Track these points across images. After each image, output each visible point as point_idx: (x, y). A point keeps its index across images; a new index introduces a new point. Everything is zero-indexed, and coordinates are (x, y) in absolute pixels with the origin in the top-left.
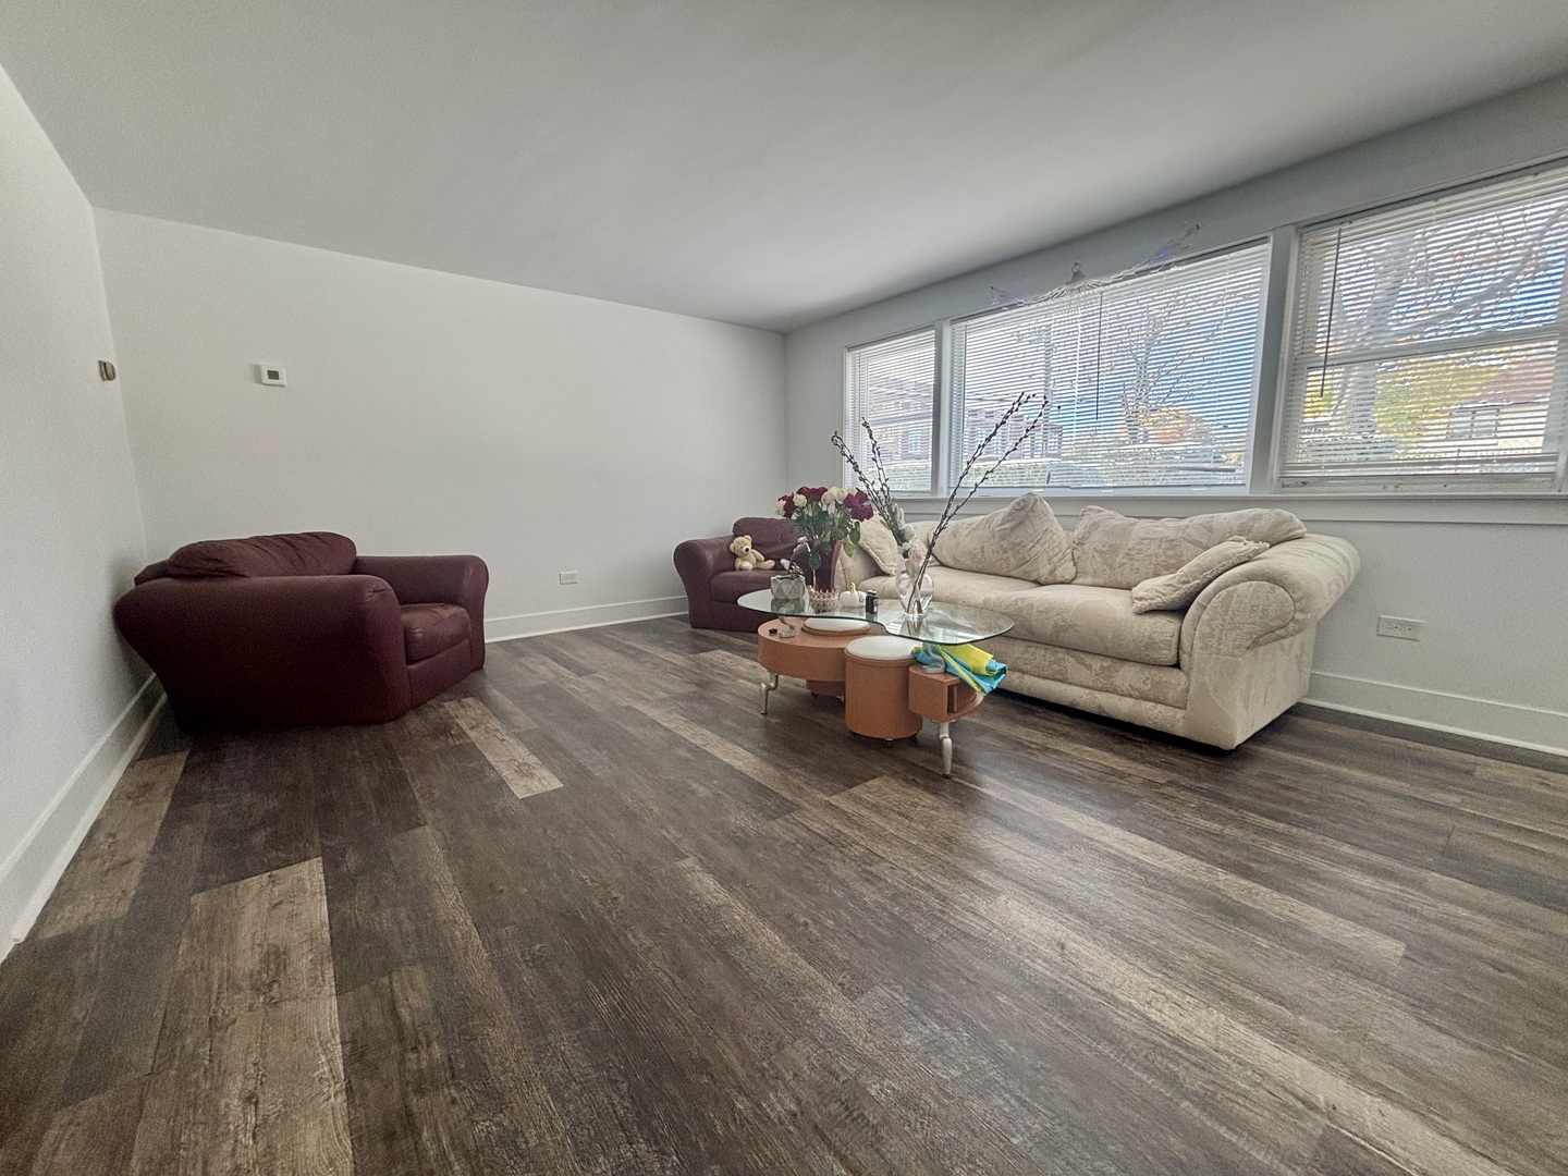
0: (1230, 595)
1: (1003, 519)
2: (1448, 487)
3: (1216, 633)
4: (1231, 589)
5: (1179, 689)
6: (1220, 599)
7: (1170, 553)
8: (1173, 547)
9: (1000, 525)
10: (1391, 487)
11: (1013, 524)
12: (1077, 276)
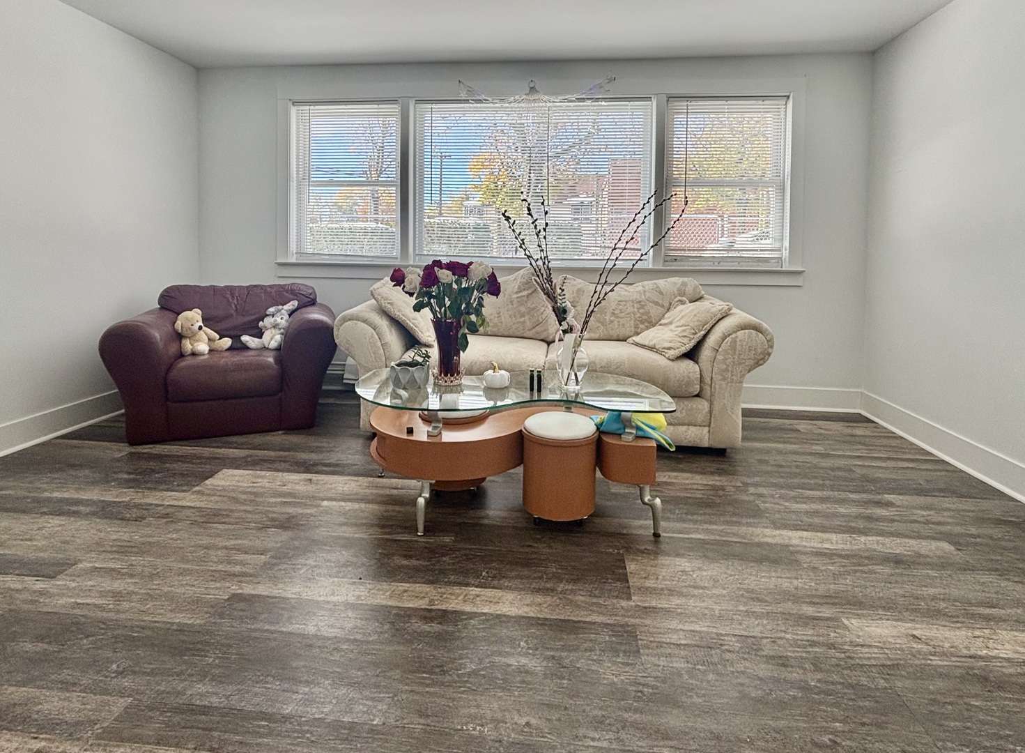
0: (734, 341)
1: (519, 287)
2: (741, 264)
3: (730, 369)
4: (734, 336)
5: (704, 412)
6: (729, 344)
7: (641, 311)
8: (642, 307)
9: (517, 293)
10: (716, 264)
11: (530, 292)
12: (533, 90)
